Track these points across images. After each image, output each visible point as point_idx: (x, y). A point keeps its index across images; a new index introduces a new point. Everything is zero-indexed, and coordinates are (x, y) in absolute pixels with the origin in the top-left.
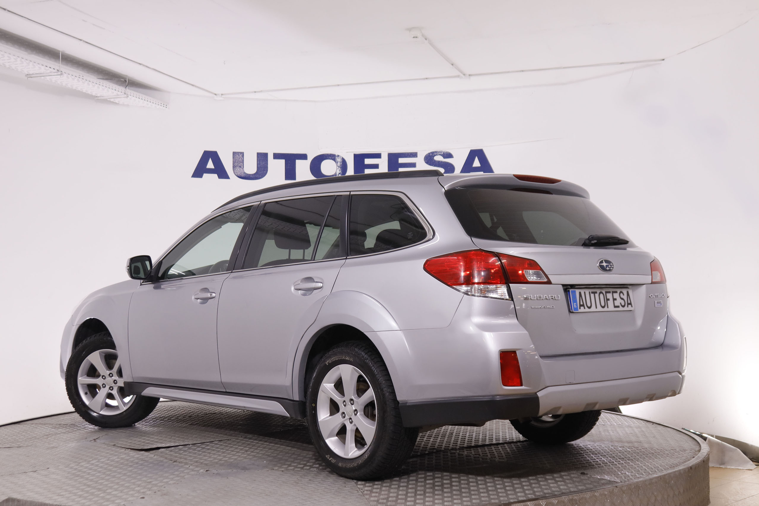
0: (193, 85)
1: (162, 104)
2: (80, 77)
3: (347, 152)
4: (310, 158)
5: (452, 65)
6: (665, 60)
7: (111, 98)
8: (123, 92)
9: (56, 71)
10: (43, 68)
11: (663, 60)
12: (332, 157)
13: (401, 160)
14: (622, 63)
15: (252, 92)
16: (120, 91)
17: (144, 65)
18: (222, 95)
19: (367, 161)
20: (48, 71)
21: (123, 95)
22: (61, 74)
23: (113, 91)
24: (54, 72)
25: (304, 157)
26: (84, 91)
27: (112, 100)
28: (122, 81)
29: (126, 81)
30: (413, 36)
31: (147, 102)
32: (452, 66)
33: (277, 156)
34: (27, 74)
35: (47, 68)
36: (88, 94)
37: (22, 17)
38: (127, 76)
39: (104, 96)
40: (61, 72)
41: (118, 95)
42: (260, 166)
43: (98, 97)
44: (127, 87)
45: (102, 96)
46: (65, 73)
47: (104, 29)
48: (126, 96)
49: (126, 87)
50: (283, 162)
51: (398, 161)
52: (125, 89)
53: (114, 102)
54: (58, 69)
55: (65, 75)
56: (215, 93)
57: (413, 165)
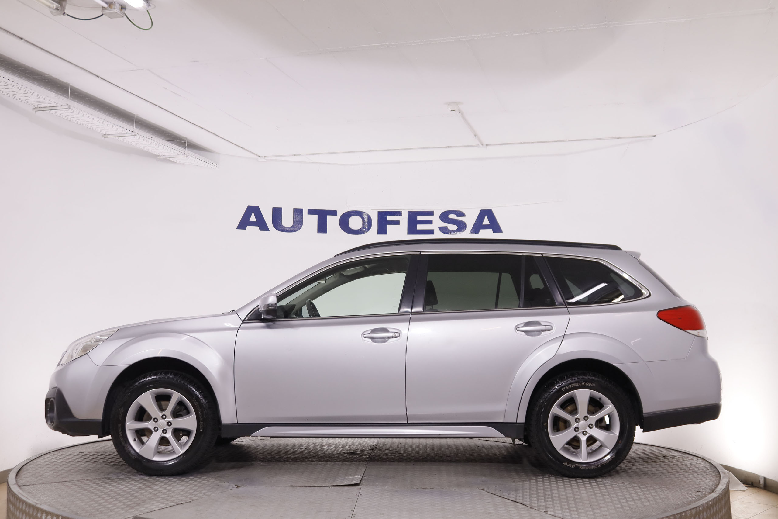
0: (242, 148)
1: (214, 164)
2: (149, 138)
3: (372, 210)
4: (340, 214)
5: (475, 135)
8: (183, 152)
10: (120, 129)
11: (655, 136)
12: (359, 214)
13: (420, 218)
14: (619, 138)
15: (292, 155)
16: (181, 151)
17: (204, 129)
18: (265, 157)
19: (390, 218)
20: (124, 132)
21: (182, 155)
22: (135, 135)
23: (175, 151)
24: (129, 133)
25: (334, 213)
26: (149, 151)
27: (171, 159)
28: (182, 143)
29: (186, 143)
30: (451, 110)
31: (202, 162)
32: (474, 137)
33: (311, 212)
34: (104, 135)
35: (123, 130)
36: (152, 153)
37: (111, 83)
38: (187, 138)
39: (165, 156)
40: (135, 133)
41: (178, 155)
42: (296, 220)
43: (160, 156)
45: (163, 156)
46: (138, 134)
47: (180, 96)
48: (185, 156)
49: (186, 148)
50: (315, 217)
51: (416, 218)
52: (184, 149)
53: (173, 161)
54: (133, 131)
55: (138, 136)
56: (260, 155)
57: (430, 222)
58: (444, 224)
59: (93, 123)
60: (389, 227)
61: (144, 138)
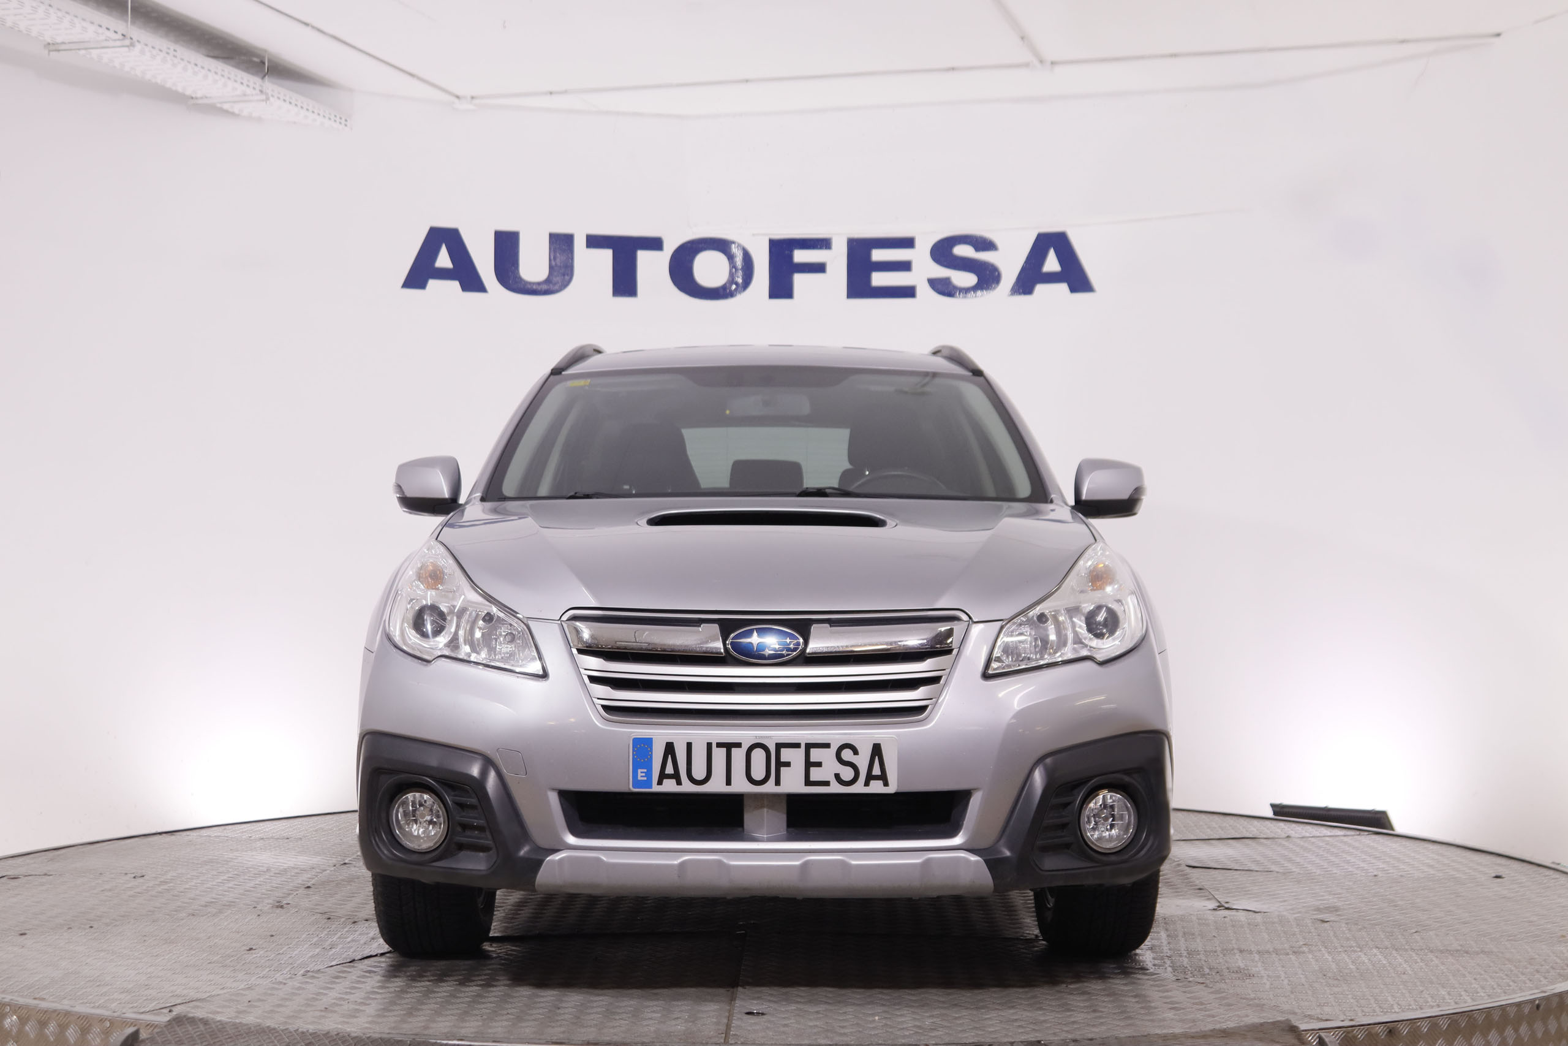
0: (412, 75)
1: (338, 116)
2: (168, 51)
3: (753, 235)
4: (670, 247)
5: (1022, 38)
6: (1501, 37)
7: (225, 102)
8: (258, 88)
9: (119, 36)
10: (92, 29)
12: (721, 245)
13: (878, 255)
14: (1403, 42)
15: (544, 93)
16: (251, 84)
17: (313, 27)
18: (473, 98)
19: (800, 256)
20: (102, 37)
21: (256, 94)
22: (132, 45)
23: (237, 85)
24: (115, 40)
25: (655, 244)
26: (169, 85)
27: (226, 107)
28: (255, 62)
29: (264, 63)
31: (307, 113)
32: (1020, 42)
33: (594, 242)
34: (49, 44)
35: (100, 30)
36: (176, 92)
38: (266, 51)
39: (210, 98)
40: (131, 39)
41: (245, 95)
42: (556, 264)
43: (197, 98)
44: (267, 77)
45: (206, 97)
46: (138, 41)
48: (263, 97)
49: (265, 76)
50: (608, 254)
51: (869, 255)
52: (260, 80)
53: (230, 110)
54: (125, 33)
55: (138, 47)
56: (458, 93)
57: (905, 266)
58: (941, 272)
59: (21, 14)
60: (800, 280)
61: (154, 52)
